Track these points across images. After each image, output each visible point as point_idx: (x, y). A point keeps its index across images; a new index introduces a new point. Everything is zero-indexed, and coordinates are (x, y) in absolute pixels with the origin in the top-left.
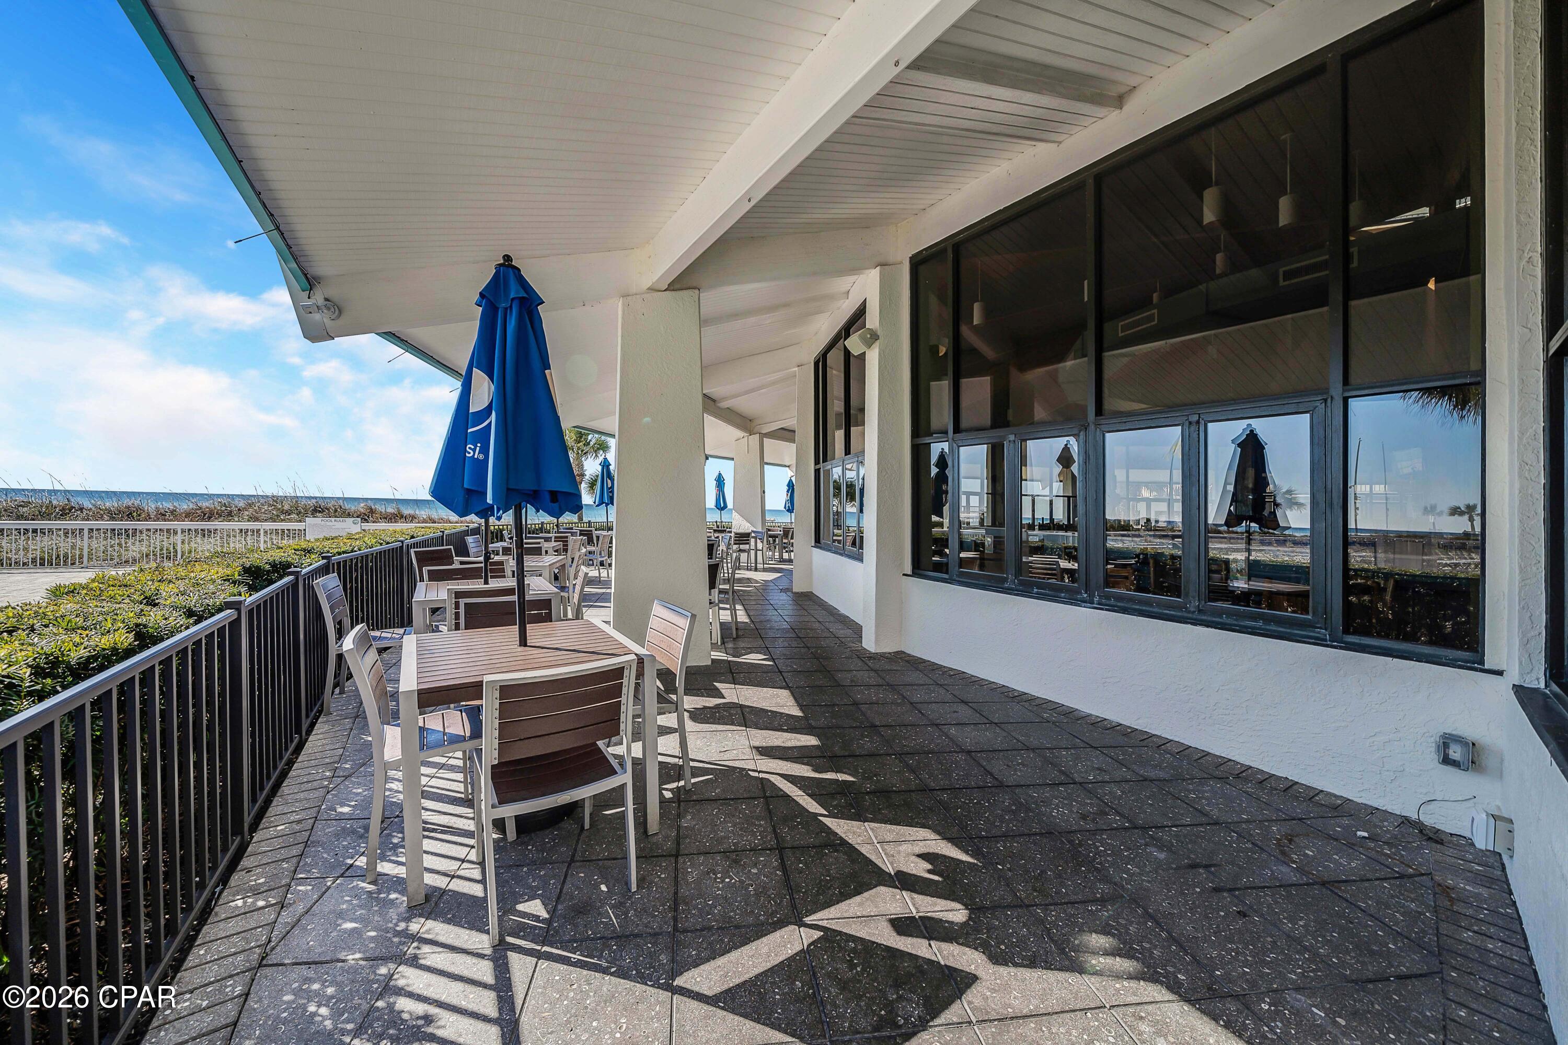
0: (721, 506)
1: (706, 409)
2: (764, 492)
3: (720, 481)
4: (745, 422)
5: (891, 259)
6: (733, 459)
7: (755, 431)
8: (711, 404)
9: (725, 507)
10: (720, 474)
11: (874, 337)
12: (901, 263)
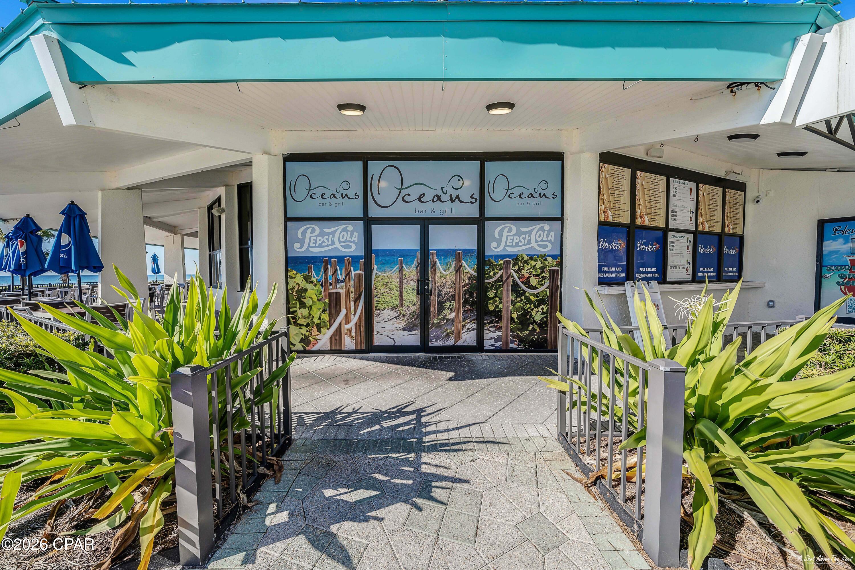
0: (156, 271)
1: (145, 223)
2: (185, 264)
3: (155, 259)
4: (172, 229)
5: (230, 184)
6: (163, 246)
7: (178, 232)
8: (148, 221)
9: (159, 271)
10: (155, 255)
11: (223, 211)
12: (234, 186)
